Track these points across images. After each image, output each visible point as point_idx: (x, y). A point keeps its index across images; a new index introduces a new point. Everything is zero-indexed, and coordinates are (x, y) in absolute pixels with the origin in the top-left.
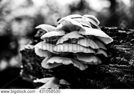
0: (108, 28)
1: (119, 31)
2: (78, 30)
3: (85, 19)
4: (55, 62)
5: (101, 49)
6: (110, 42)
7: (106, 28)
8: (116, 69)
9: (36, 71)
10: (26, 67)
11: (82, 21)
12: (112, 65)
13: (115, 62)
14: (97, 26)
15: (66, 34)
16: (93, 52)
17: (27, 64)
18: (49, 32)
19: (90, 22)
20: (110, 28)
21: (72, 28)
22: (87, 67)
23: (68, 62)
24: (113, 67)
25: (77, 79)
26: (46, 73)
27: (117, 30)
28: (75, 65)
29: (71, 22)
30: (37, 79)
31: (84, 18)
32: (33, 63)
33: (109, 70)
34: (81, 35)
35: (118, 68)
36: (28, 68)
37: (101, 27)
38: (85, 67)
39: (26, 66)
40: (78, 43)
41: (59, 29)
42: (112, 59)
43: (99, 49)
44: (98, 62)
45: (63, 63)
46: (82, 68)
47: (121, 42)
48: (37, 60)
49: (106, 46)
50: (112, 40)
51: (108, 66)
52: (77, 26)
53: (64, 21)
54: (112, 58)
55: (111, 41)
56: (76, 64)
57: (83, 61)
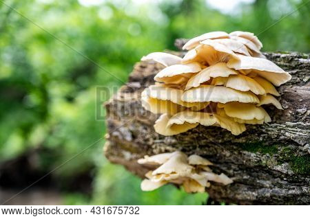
0: (279, 54)
1: (301, 60)
2: (226, 62)
3: (235, 40)
4: (185, 122)
5: (268, 94)
6: (285, 81)
7: (276, 55)
8: (299, 130)
9: (138, 143)
10: (116, 137)
11: (232, 44)
12: (292, 124)
13: (296, 117)
14: (258, 51)
15: (202, 69)
16: (255, 100)
17: (118, 130)
18: (169, 66)
19: (245, 45)
20: (283, 55)
21: (212, 58)
22: (244, 129)
23: (209, 121)
24: (294, 127)
25: (224, 154)
26: (162, 144)
27: (296, 59)
28: (223, 126)
29: (213, 48)
30: (146, 157)
31: (234, 37)
32: (132, 128)
33: (287, 134)
34: (233, 69)
35: (303, 128)
36: (120, 138)
37: (266, 54)
38: (241, 129)
39: (115, 133)
40: (228, 85)
41: (190, 60)
42: (290, 112)
43: (266, 95)
44: (264, 119)
45: (202, 124)
46: (236, 131)
47: (305, 80)
48: (139, 122)
49: (277, 88)
50: (290, 77)
51: (284, 126)
52: (223, 53)
53: (200, 46)
54: (290, 110)
55: (286, 79)
56: (225, 124)
57: (237, 119)
